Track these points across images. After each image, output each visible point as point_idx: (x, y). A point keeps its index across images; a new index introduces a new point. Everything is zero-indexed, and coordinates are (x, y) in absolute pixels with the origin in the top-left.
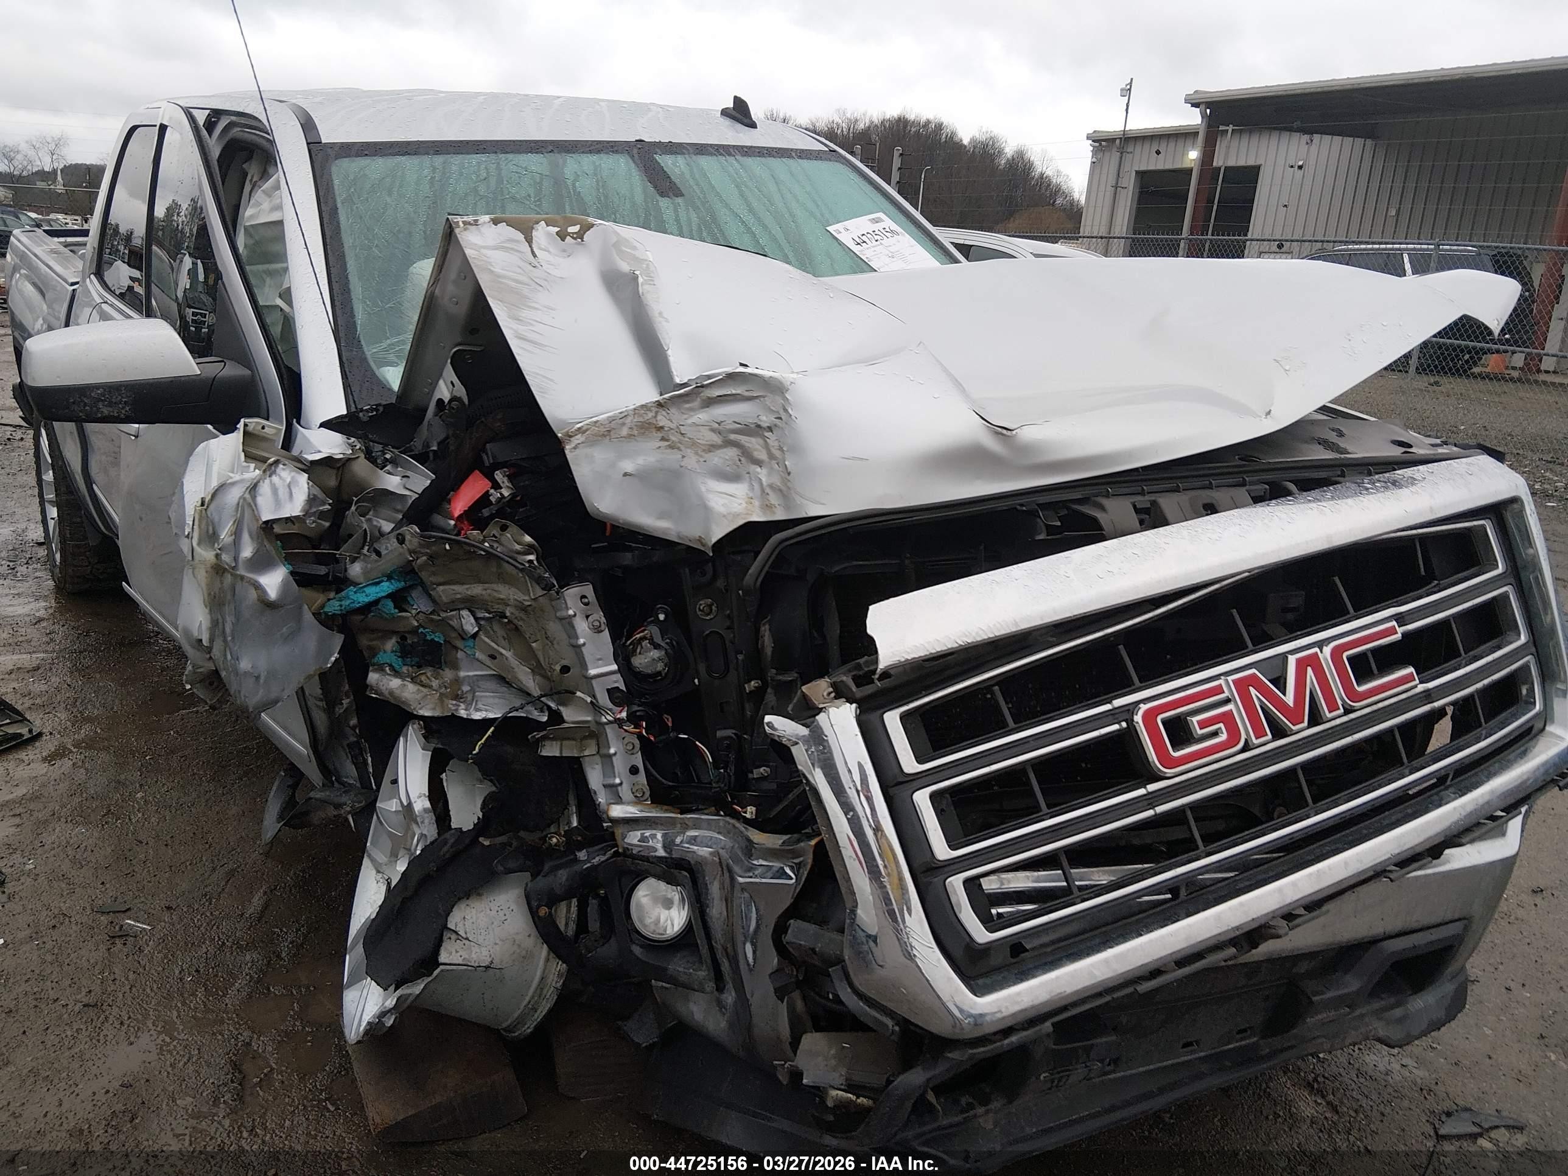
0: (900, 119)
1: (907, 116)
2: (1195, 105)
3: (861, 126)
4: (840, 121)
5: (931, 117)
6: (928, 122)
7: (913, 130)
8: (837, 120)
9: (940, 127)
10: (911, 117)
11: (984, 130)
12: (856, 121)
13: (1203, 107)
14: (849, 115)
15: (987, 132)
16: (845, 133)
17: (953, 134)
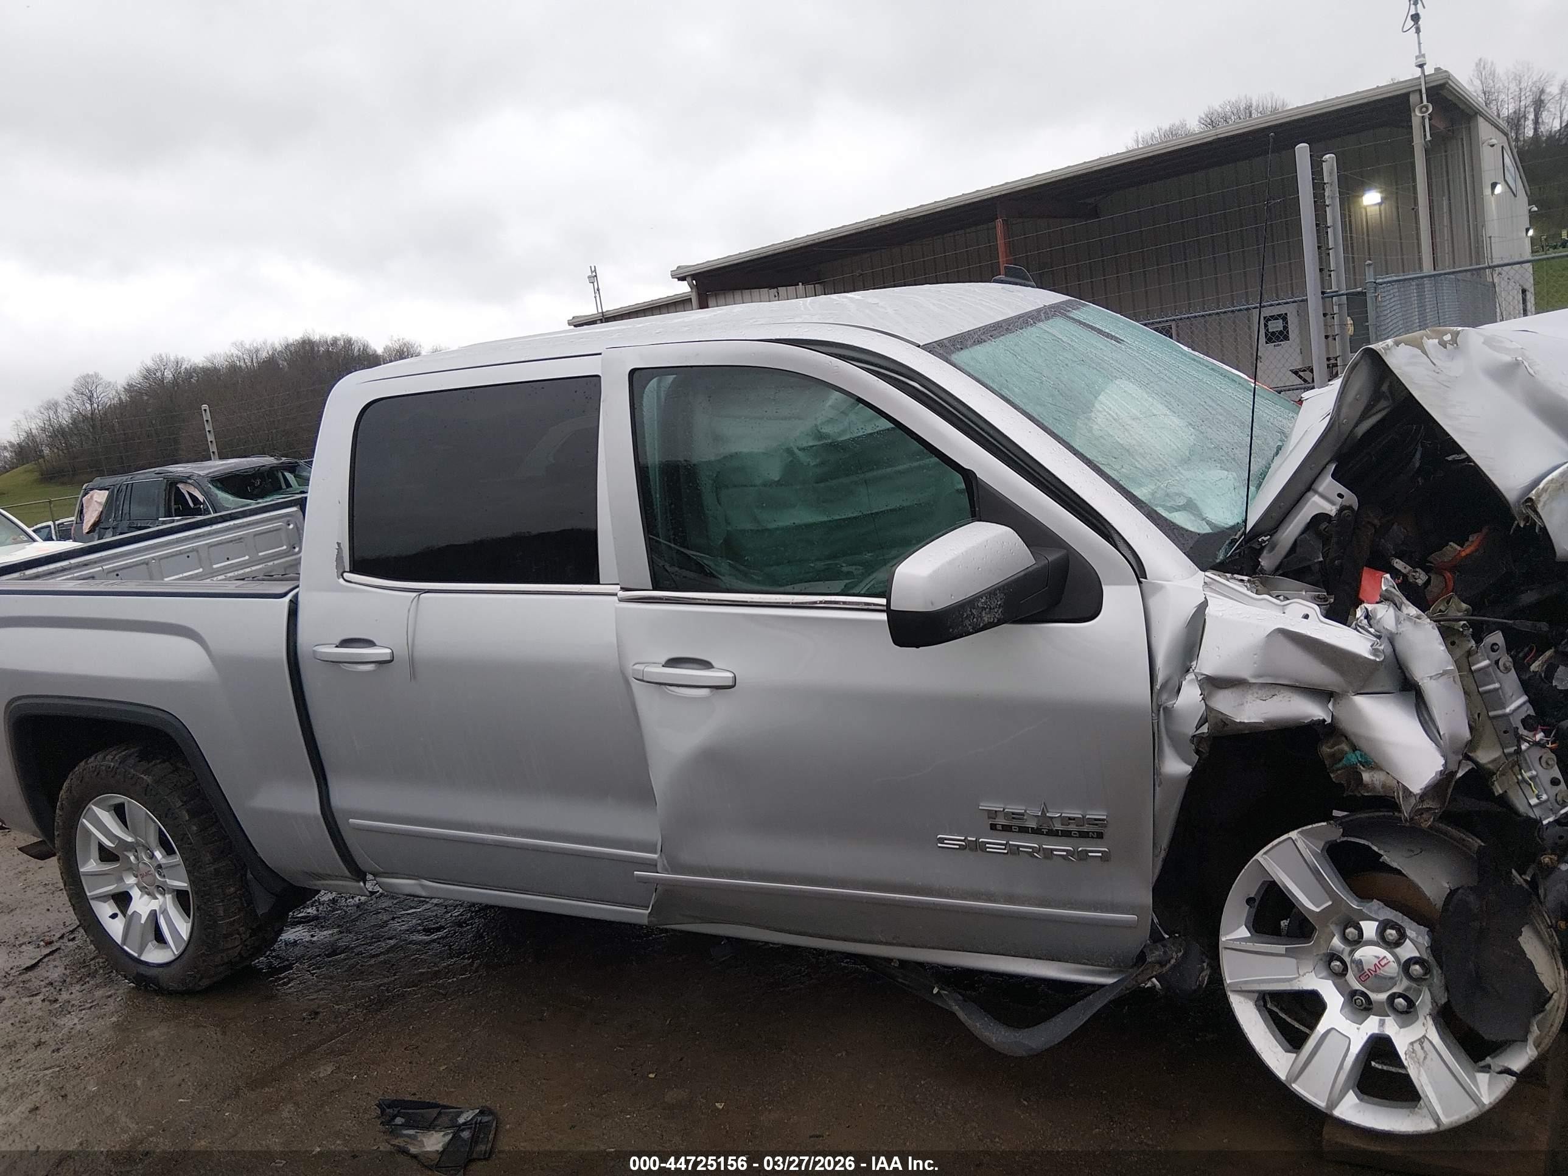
0: (304, 342)
1: (312, 338)
2: (680, 279)
3: (264, 355)
4: (240, 354)
5: (338, 334)
6: (335, 342)
7: (322, 349)
8: (235, 352)
9: (349, 342)
10: (316, 337)
11: (395, 338)
12: (257, 351)
13: (689, 279)
14: (247, 346)
15: (399, 340)
16: (249, 364)
17: (365, 347)
